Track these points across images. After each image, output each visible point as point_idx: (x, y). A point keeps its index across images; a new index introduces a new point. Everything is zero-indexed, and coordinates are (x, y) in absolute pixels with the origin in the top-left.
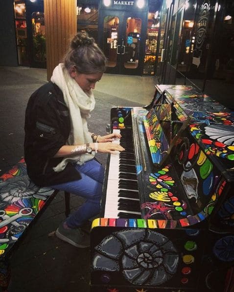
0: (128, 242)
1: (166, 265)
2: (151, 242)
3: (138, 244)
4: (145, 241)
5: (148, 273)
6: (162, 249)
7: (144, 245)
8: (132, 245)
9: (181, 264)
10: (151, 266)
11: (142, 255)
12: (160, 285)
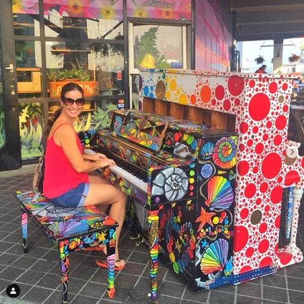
0: (167, 176)
1: (183, 186)
2: (176, 174)
3: (171, 176)
4: (174, 174)
5: (176, 192)
6: (181, 177)
7: (174, 176)
8: (169, 177)
9: (189, 184)
10: (177, 188)
11: (173, 183)
12: (182, 199)
